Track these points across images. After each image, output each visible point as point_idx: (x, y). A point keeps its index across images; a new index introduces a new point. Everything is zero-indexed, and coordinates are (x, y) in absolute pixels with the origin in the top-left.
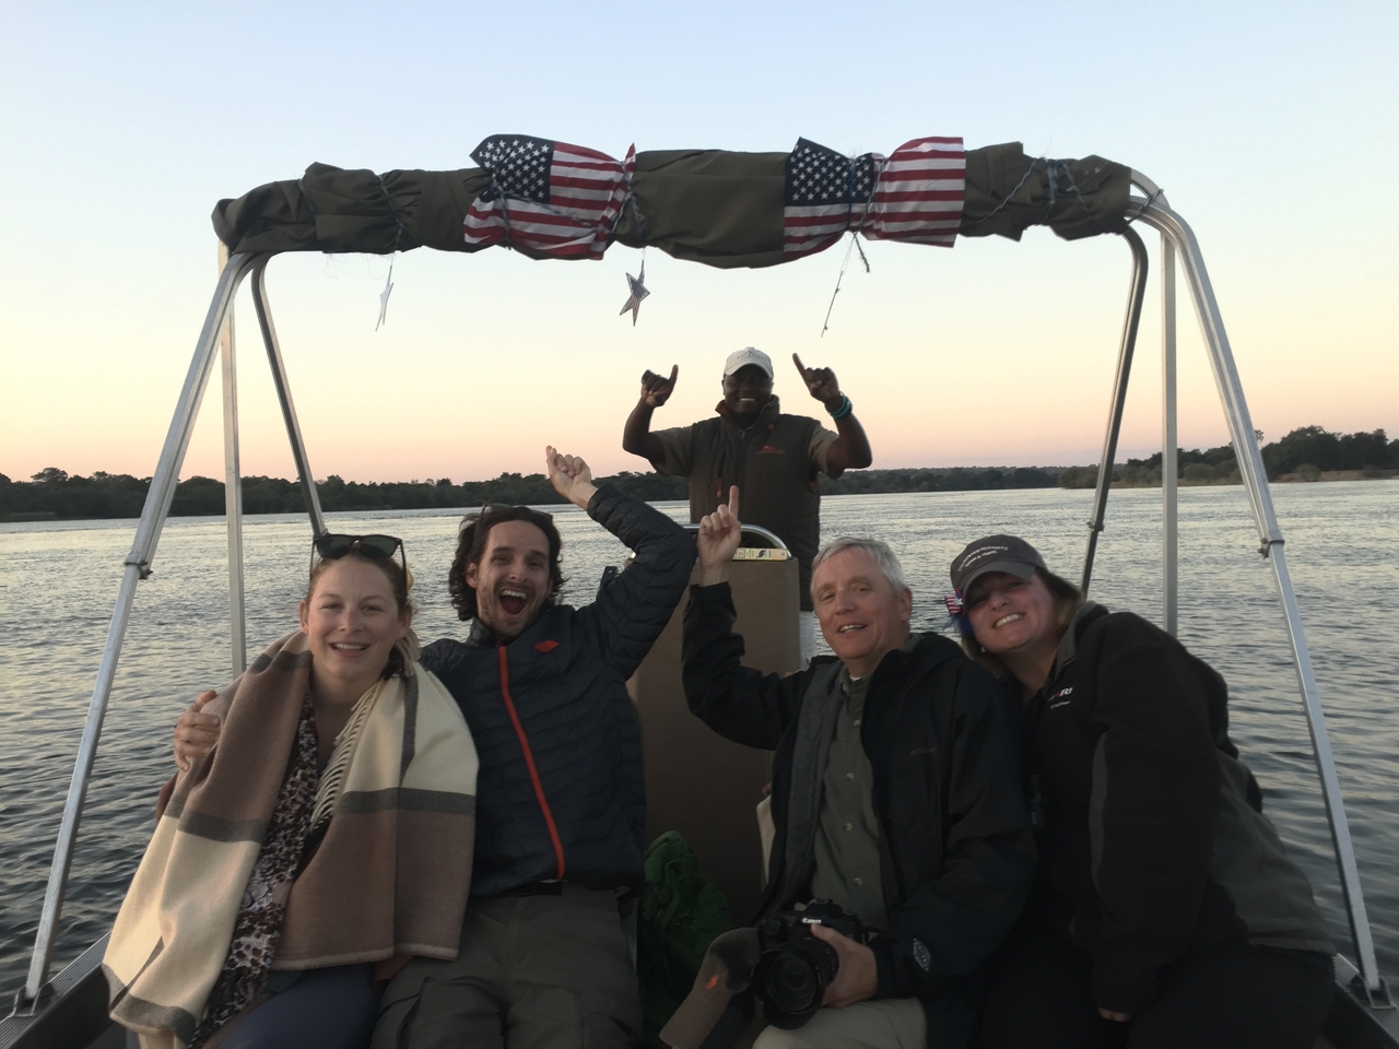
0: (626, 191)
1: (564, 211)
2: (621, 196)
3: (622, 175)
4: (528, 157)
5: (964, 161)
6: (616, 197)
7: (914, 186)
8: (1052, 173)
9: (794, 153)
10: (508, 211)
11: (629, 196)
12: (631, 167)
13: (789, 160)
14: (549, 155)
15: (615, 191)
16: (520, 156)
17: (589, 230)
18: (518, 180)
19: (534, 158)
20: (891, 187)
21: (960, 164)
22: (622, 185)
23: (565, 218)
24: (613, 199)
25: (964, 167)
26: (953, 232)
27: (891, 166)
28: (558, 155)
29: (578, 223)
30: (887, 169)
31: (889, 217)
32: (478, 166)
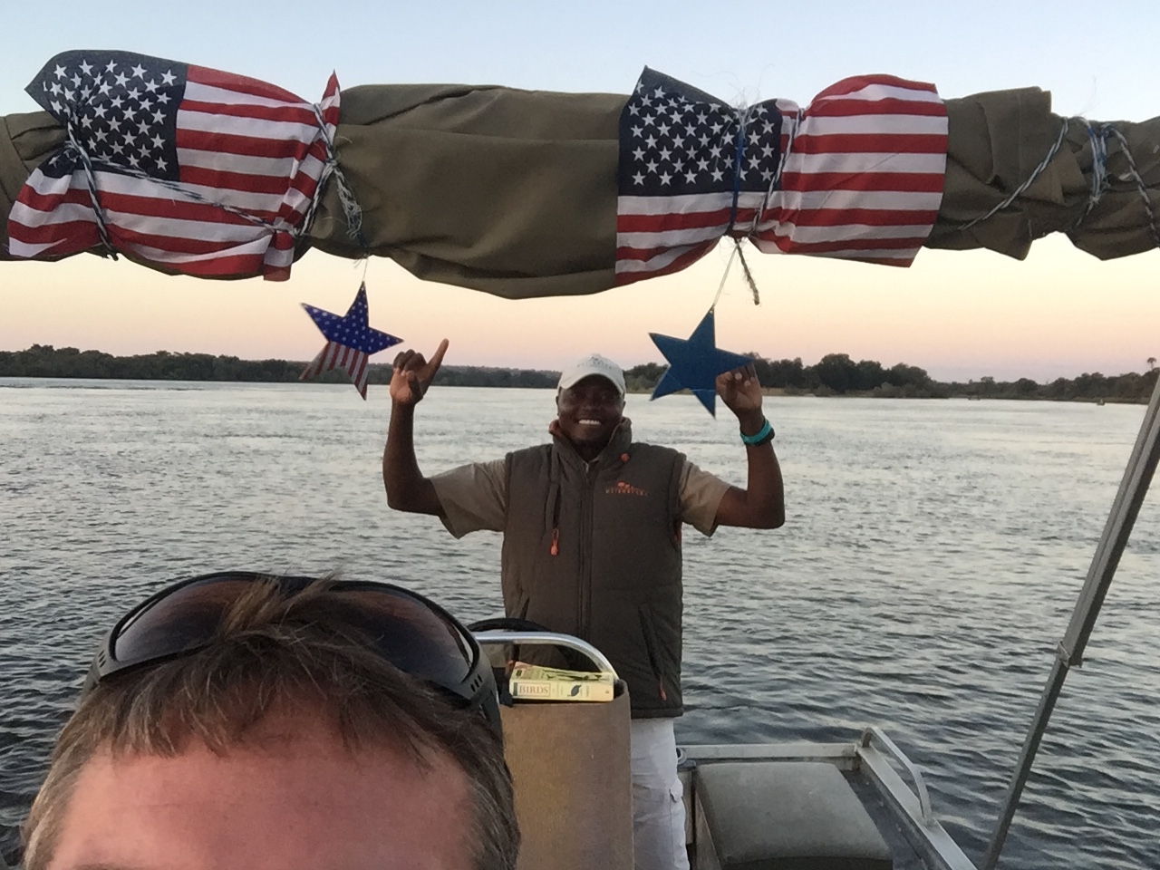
0: (324, 160)
1: (209, 194)
2: (314, 168)
3: (312, 131)
4: (134, 94)
5: (946, 119)
6: (303, 170)
7: (853, 163)
8: (1097, 147)
9: (636, 99)
10: (99, 195)
11: (329, 169)
12: (333, 116)
13: (627, 110)
14: (176, 92)
15: (302, 159)
16: (118, 91)
17: (257, 230)
18: (116, 137)
19: (146, 95)
20: (810, 164)
21: (937, 126)
22: (316, 149)
23: (210, 206)
24: (300, 174)
25: (945, 132)
26: (915, 244)
27: (812, 126)
28: (193, 91)
29: (236, 217)
30: (804, 129)
31: (805, 218)
32: (40, 109)
